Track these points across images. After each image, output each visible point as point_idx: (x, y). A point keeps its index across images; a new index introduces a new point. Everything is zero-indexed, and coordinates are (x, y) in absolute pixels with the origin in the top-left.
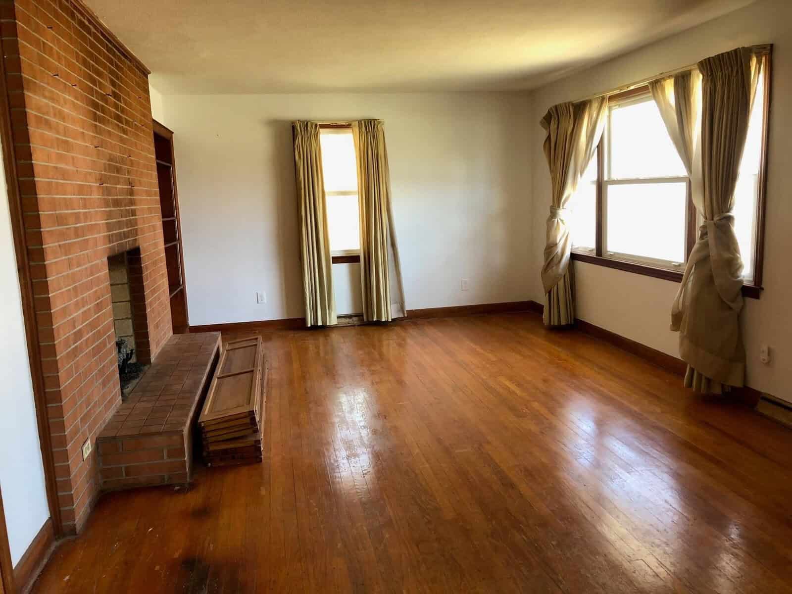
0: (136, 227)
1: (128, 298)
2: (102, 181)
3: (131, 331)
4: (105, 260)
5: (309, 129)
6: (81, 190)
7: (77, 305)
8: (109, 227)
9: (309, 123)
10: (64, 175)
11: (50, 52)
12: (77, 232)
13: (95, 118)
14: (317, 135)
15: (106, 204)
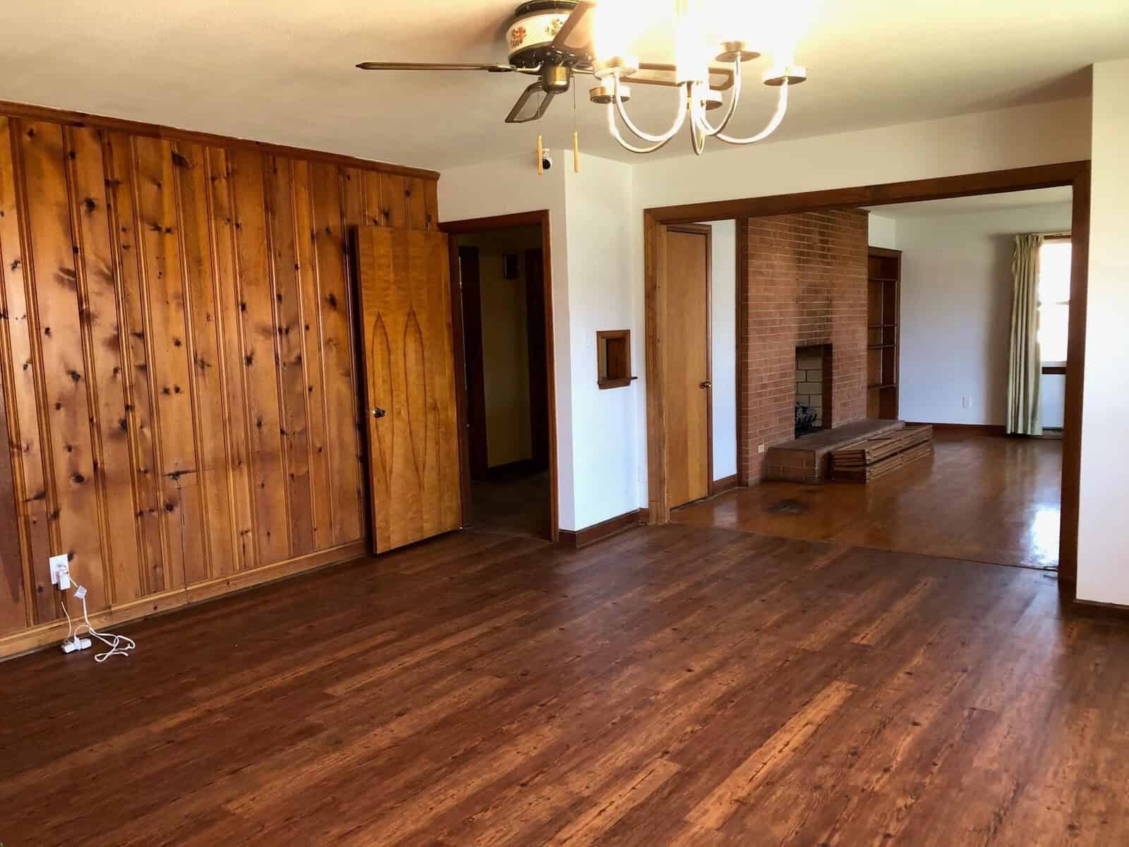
0: (830, 330)
1: (821, 380)
2: (798, 299)
3: (820, 404)
4: (794, 349)
5: (1029, 242)
6: (779, 306)
7: (765, 371)
8: (800, 329)
9: (1030, 237)
10: (768, 299)
11: (768, 233)
12: (772, 330)
13: (799, 261)
14: (1038, 245)
15: (801, 314)
